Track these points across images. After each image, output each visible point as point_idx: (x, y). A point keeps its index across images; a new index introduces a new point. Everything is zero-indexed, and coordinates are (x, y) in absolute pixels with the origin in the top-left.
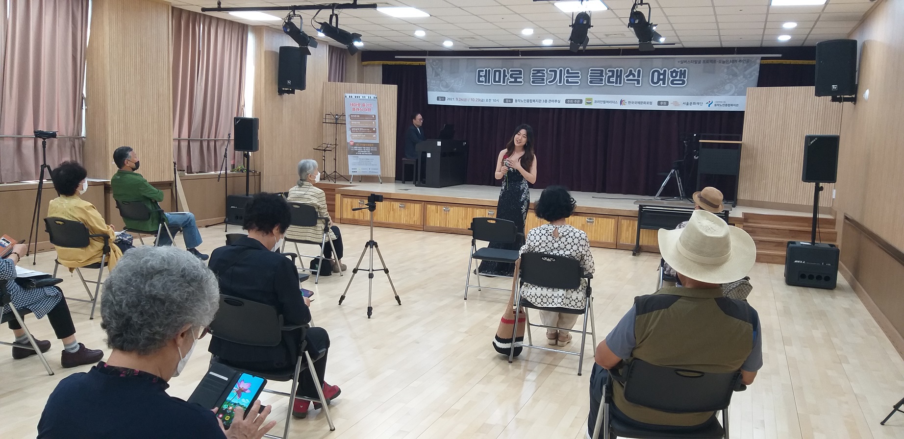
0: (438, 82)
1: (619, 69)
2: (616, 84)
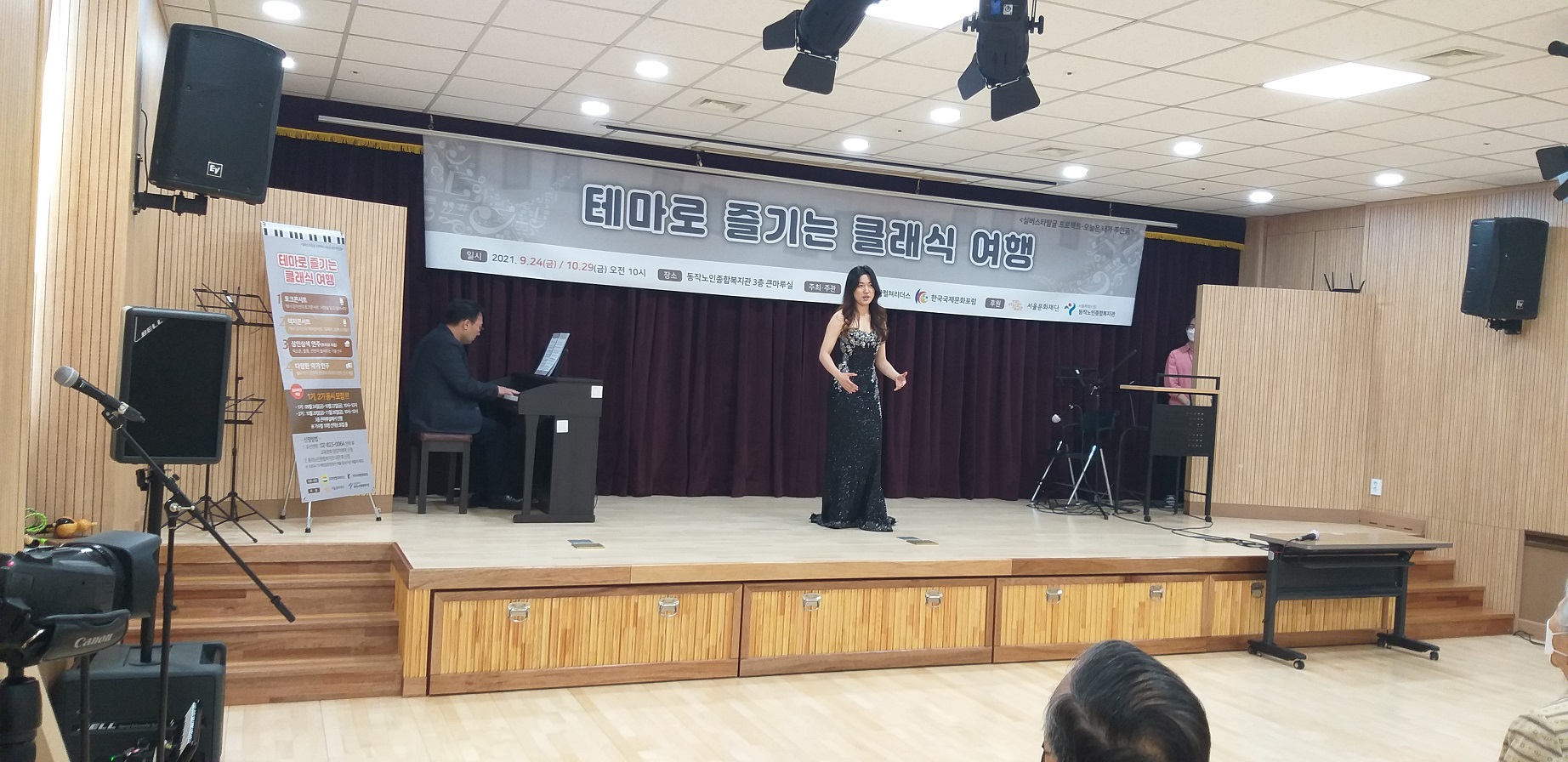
1: (914, 224)
2: (908, 254)
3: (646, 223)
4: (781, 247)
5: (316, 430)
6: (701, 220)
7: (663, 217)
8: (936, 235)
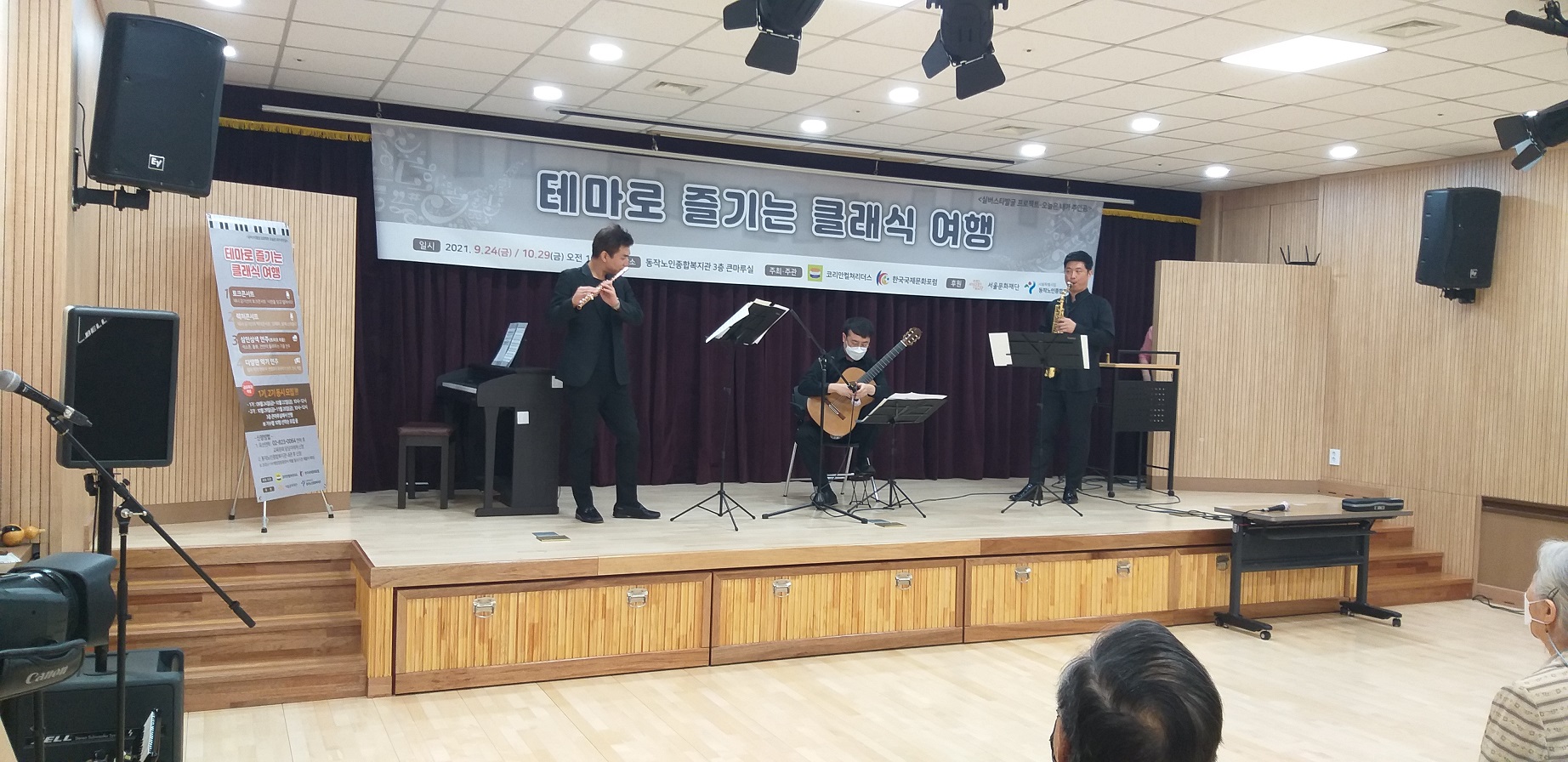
1: (873, 205)
2: (869, 236)
3: (602, 209)
4: (740, 231)
5: (268, 428)
6: (658, 204)
7: (620, 202)
8: (896, 216)
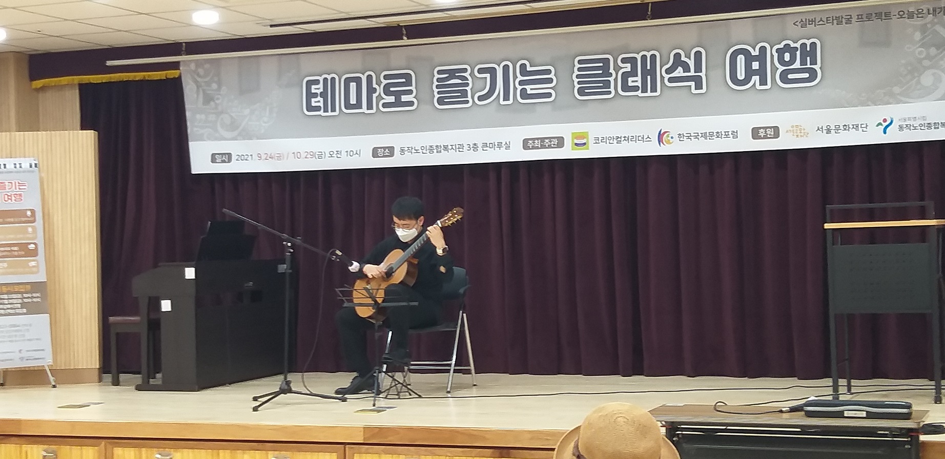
0: (212, 117)
